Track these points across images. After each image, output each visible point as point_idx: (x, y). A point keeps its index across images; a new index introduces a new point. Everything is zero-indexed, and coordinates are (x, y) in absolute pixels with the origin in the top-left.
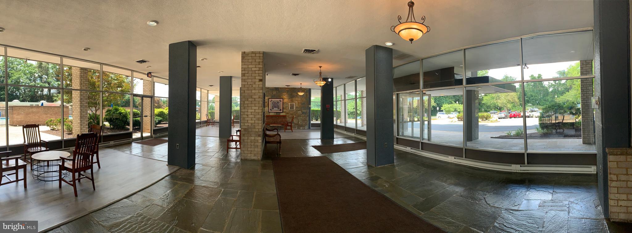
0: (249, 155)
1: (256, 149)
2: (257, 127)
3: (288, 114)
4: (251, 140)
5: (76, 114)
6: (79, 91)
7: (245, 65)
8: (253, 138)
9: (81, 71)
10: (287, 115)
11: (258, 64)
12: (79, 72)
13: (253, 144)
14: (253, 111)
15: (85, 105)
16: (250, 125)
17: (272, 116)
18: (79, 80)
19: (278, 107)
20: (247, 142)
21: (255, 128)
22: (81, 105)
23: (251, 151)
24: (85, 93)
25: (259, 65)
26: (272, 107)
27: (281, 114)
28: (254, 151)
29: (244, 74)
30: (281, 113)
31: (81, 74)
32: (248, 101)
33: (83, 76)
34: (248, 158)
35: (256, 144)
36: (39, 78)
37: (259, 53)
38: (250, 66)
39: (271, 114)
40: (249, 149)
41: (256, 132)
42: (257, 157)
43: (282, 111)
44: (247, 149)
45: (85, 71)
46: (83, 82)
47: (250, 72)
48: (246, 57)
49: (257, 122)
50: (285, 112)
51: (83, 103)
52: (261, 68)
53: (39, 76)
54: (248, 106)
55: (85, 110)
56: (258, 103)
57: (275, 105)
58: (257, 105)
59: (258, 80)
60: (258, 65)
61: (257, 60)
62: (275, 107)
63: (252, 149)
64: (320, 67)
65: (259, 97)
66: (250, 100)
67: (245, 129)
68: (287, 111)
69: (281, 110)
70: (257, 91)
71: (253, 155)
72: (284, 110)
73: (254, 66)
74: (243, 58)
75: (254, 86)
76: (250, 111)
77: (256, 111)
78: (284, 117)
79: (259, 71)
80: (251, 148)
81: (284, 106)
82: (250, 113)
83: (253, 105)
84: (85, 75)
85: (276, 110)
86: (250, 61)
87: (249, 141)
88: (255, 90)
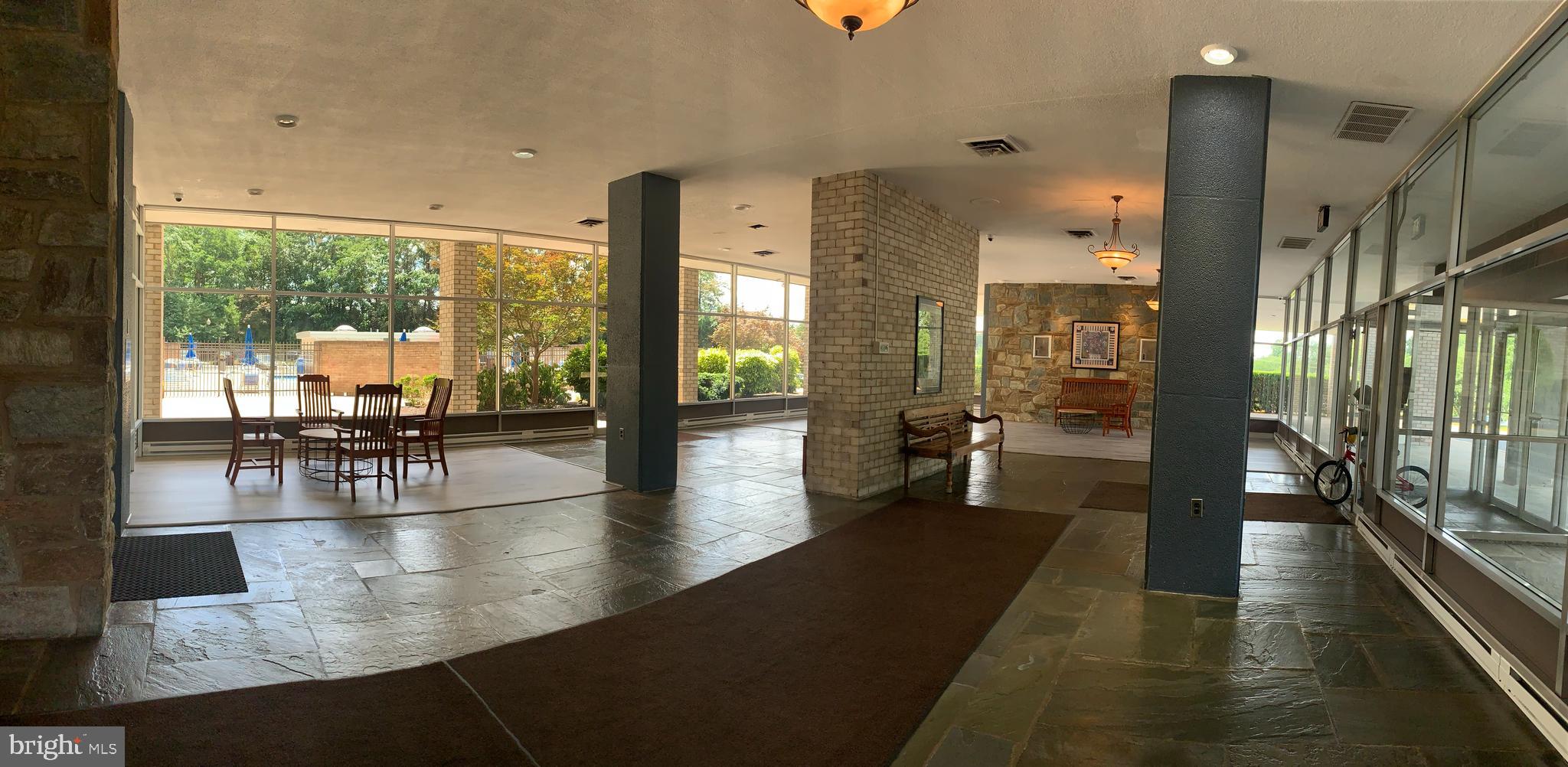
0: (827, 481)
1: (845, 465)
2: (849, 399)
3: (1135, 375)
4: (833, 436)
5: (447, 358)
6: (453, 302)
7: (819, 216)
8: (837, 431)
9: (458, 248)
10: (1133, 379)
11: (852, 209)
12: (453, 253)
13: (836, 448)
14: (838, 349)
15: (468, 334)
16: (829, 390)
17: (1081, 383)
18: (453, 272)
19: (1101, 351)
20: (823, 442)
21: (842, 402)
22: (458, 334)
23: (833, 469)
24: (468, 306)
25: (854, 211)
26: (1085, 348)
27: (1114, 376)
28: (840, 469)
29: (818, 241)
30: (1112, 373)
31: (458, 257)
32: (825, 320)
33: (462, 263)
34: (825, 489)
35: (847, 449)
36: (421, 256)
37: (855, 175)
38: (832, 218)
39: (1080, 375)
40: (828, 464)
41: (846, 412)
42: (847, 490)
43: (1114, 367)
44: (823, 462)
45: (468, 249)
46: (463, 277)
47: (833, 236)
48: (823, 191)
49: (847, 382)
50: (1125, 371)
51: (462, 329)
52: (858, 219)
53: (419, 250)
54: (825, 337)
55: (469, 349)
56: (850, 324)
57: (1095, 345)
58: (848, 332)
59: (850, 259)
60: (853, 213)
61: (850, 199)
62: (1094, 352)
63: (836, 465)
64: (1117, 199)
65: (854, 308)
66: (832, 316)
67: (819, 402)
68: (1132, 366)
69: (1112, 360)
70: (849, 291)
71: (837, 482)
72: (1124, 364)
73: (841, 217)
74: (816, 195)
75: (841, 275)
76: (830, 349)
77: (848, 350)
78: (1121, 385)
79: (854, 229)
80: (832, 460)
81: (1123, 350)
82: (829, 357)
83: (839, 333)
84: (469, 258)
85: (1094, 361)
86: (833, 202)
87: (827, 438)
88: (844, 286)
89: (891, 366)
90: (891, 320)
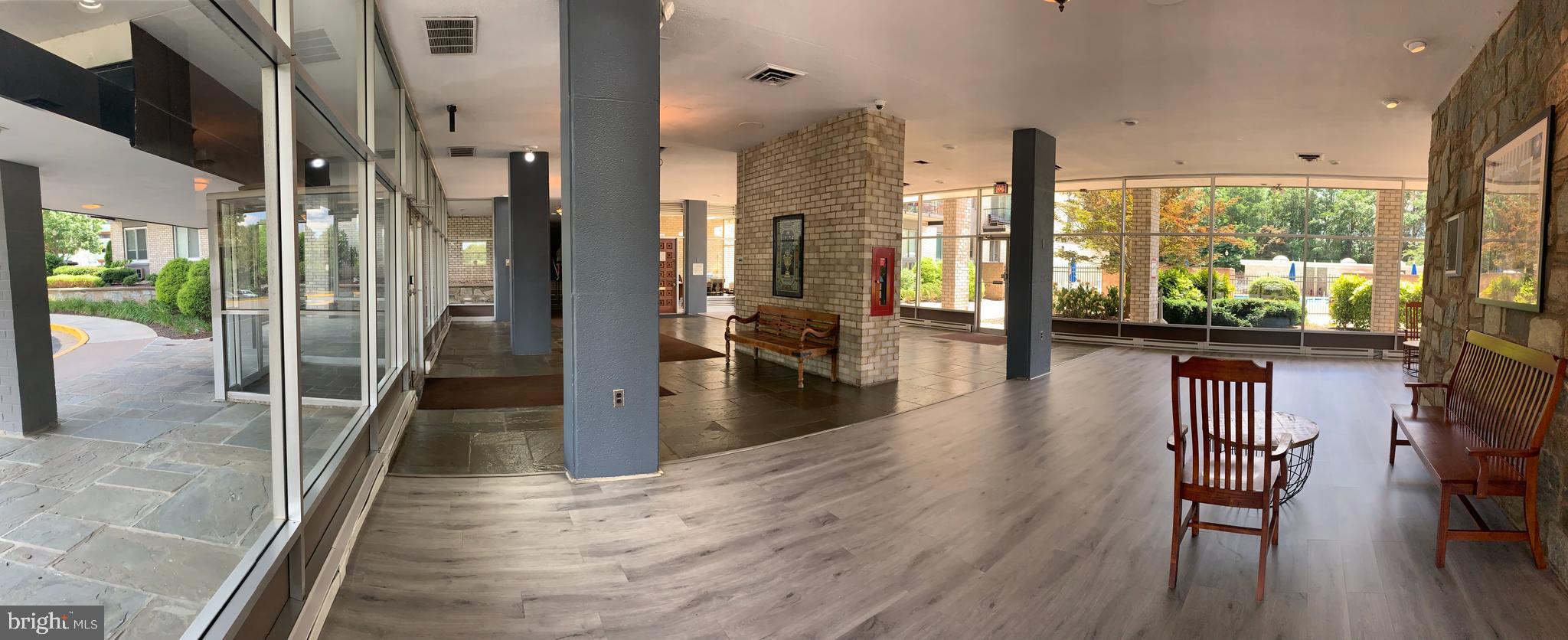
89: (754, 273)
90: (754, 240)
